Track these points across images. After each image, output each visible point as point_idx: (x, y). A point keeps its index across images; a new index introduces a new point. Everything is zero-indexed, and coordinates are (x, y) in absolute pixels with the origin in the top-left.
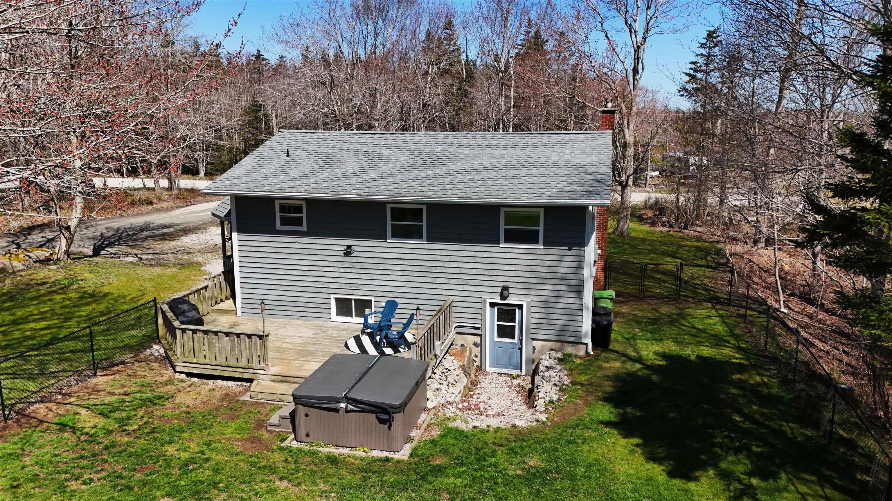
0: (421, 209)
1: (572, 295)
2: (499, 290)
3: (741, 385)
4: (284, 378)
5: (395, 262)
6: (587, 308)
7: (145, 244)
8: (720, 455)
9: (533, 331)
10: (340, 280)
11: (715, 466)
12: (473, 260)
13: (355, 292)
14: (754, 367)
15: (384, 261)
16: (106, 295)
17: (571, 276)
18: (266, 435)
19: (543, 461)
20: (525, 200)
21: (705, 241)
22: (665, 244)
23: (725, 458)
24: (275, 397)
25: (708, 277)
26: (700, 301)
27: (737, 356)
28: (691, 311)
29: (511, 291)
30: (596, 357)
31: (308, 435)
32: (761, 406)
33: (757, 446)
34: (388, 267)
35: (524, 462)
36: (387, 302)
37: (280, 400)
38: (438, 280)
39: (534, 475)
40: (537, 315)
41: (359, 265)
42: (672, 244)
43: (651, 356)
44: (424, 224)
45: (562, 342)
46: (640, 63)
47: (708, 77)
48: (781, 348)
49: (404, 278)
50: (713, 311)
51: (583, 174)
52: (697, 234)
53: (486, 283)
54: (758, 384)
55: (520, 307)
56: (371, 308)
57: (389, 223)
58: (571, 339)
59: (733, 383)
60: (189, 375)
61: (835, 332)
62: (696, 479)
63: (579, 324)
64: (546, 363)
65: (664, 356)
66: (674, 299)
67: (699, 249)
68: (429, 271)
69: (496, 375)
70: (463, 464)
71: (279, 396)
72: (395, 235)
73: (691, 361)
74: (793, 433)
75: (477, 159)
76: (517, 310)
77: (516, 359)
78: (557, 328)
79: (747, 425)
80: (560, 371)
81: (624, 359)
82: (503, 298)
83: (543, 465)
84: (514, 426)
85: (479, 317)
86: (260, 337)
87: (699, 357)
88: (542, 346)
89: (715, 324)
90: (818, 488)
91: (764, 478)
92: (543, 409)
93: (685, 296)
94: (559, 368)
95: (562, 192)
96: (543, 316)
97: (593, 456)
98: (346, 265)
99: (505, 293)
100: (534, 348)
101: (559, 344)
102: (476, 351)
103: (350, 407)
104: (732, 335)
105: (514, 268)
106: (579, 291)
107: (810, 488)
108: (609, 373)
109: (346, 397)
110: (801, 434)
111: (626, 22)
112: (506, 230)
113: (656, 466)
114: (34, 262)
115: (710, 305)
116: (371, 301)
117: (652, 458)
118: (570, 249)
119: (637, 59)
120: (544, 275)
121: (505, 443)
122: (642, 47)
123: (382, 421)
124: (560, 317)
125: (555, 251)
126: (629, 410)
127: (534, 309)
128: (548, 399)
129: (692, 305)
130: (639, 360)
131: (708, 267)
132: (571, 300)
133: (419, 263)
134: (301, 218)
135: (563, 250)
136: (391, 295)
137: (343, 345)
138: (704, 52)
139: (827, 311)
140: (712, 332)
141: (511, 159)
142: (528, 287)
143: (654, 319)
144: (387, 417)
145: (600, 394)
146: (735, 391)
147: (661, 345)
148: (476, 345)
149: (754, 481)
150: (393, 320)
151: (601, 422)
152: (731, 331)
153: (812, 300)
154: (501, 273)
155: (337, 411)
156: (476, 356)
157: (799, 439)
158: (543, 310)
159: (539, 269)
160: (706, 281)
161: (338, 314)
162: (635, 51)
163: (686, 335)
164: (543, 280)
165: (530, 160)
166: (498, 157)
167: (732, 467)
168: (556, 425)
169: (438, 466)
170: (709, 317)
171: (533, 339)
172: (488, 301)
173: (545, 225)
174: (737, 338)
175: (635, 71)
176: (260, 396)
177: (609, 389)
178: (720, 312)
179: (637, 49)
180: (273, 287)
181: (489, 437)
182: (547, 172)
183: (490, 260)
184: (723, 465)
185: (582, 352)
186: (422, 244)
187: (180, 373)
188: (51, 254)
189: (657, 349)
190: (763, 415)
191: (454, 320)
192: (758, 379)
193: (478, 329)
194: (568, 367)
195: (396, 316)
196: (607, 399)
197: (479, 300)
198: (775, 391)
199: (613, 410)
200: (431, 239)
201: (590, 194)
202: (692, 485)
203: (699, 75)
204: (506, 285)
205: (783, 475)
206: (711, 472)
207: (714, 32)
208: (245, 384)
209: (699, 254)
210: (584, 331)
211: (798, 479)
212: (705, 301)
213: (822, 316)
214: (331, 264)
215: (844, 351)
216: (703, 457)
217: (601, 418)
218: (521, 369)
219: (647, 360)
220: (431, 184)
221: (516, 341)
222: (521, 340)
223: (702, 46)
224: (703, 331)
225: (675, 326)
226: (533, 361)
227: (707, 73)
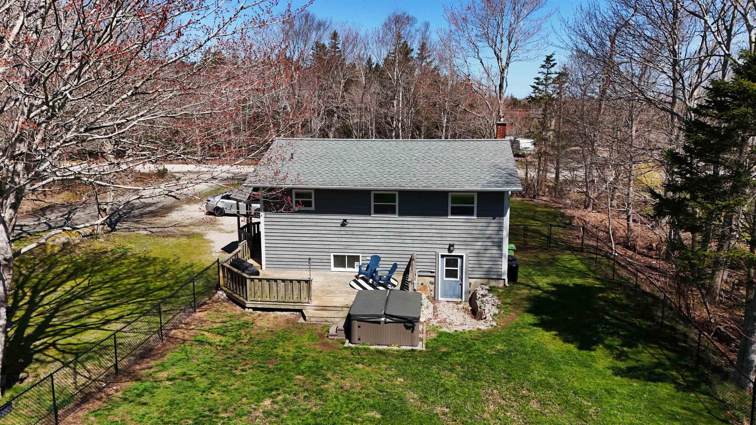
0: (395, 194)
1: (496, 248)
2: (447, 246)
3: (604, 299)
4: (323, 308)
5: (376, 230)
6: (505, 256)
7: (145, 220)
8: (603, 337)
9: (469, 272)
10: (337, 243)
11: (603, 343)
12: (429, 227)
13: (348, 251)
14: (609, 289)
15: (369, 229)
16: (155, 259)
17: (494, 236)
18: (330, 341)
19: (505, 346)
20: (467, 188)
21: (551, 208)
22: (525, 210)
23: (606, 339)
24: (323, 320)
25: (562, 234)
26: (563, 250)
27: (597, 283)
28: (559, 256)
29: (455, 247)
30: (511, 288)
31: (359, 339)
32: (619, 311)
33: (622, 332)
34: (371, 233)
35: (494, 347)
36: (372, 257)
37: (326, 321)
38: (406, 241)
39: (503, 353)
40: (472, 262)
41: (351, 232)
42: (530, 210)
43: (545, 285)
44: (397, 204)
45: (489, 279)
46: (505, 81)
47: (547, 89)
48: (622, 278)
49: (383, 240)
50: (573, 256)
51: (499, 170)
52: (543, 202)
53: (438, 242)
54: (613, 298)
55: (461, 257)
56: (359, 261)
57: (373, 203)
58: (494, 277)
59: (599, 298)
60: (255, 309)
61: (647, 267)
62: (594, 350)
63: (500, 267)
64: (482, 292)
65: (554, 285)
66: (546, 249)
67: (549, 213)
68: (400, 235)
69: (446, 303)
70: (459, 351)
71: (326, 319)
72: (376, 212)
73: (571, 287)
74: (640, 324)
75: (425, 159)
76: (459, 259)
77: (458, 291)
78: (485, 270)
79: (614, 321)
80: (492, 297)
81: (529, 288)
82: (450, 251)
83: (506, 348)
84: (479, 329)
85: (434, 264)
86: (307, 281)
87: (574, 284)
88: (476, 282)
89: (577, 264)
90: (659, 350)
91: (630, 347)
92: (491, 319)
93: (553, 247)
94: (491, 295)
95: (490, 182)
96: (476, 262)
97: (533, 342)
98: (343, 233)
99: (452, 248)
100: (470, 284)
101: (486, 280)
102: (432, 287)
103: (388, 320)
104: (591, 271)
105: (457, 232)
106: (499, 245)
107: (655, 350)
108: (524, 296)
109: (385, 314)
110: (644, 324)
111: (495, 53)
112: (452, 207)
113: (570, 345)
114: (83, 236)
115: (569, 252)
116: (359, 256)
117: (566, 341)
118: (494, 219)
119: (502, 78)
120: (477, 236)
121: (478, 338)
122: (506, 70)
123: (407, 328)
124: (488, 263)
125: (484, 220)
126: (544, 317)
127: (470, 258)
128: (492, 313)
129: (558, 252)
130: (538, 288)
131: (559, 226)
132: (494, 251)
133: (393, 230)
134: (311, 202)
135: (490, 219)
136: (373, 252)
137: (349, 286)
138: (545, 71)
139: (640, 254)
140: (578, 269)
141: (448, 160)
142: (466, 244)
143: (538, 263)
144: (412, 325)
145: (523, 309)
146: (602, 303)
147: (549, 278)
148: (431, 283)
149: (625, 349)
150: (377, 269)
151: (530, 324)
152: (589, 268)
153: (630, 247)
154: (448, 235)
155: (379, 323)
156: (431, 291)
157: (644, 327)
158: (476, 259)
159: (474, 232)
160: (562, 236)
161: (335, 266)
162: (501, 73)
163: (563, 271)
164: (477, 239)
165: (461, 160)
166: (438, 158)
167: (612, 343)
168: (503, 328)
169: (444, 352)
170: (572, 260)
171: (469, 278)
172: (440, 254)
173: (478, 203)
174: (594, 272)
175: (501, 86)
176: (312, 319)
177: (528, 306)
178: (578, 256)
179: (502, 71)
180: (289, 249)
181: (467, 335)
182: (475, 169)
183: (441, 227)
184: (607, 342)
185: (501, 285)
186: (396, 217)
187: (249, 308)
188: (93, 230)
189: (547, 281)
190: (621, 315)
191: (417, 267)
192: (613, 295)
193: (433, 272)
194: (496, 294)
195: (380, 266)
196: (529, 311)
197: (434, 253)
198: (624, 302)
199: (535, 317)
200: (401, 214)
201: (508, 183)
202: (593, 353)
203: (541, 87)
204: (452, 243)
205: (640, 345)
206: (601, 346)
207: (551, 56)
208: (295, 313)
209: (550, 217)
210: (503, 271)
211: (648, 346)
212: (566, 249)
213: (638, 257)
214: (332, 232)
215: (655, 279)
216: (595, 339)
217: (530, 322)
218: (462, 298)
219: (544, 288)
220: (401, 177)
221: (458, 279)
222: (462, 279)
223: (543, 66)
224: (572, 269)
225: (553, 266)
226: (470, 292)
227: (546, 86)
